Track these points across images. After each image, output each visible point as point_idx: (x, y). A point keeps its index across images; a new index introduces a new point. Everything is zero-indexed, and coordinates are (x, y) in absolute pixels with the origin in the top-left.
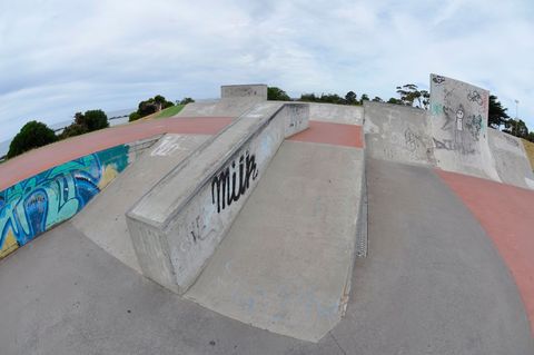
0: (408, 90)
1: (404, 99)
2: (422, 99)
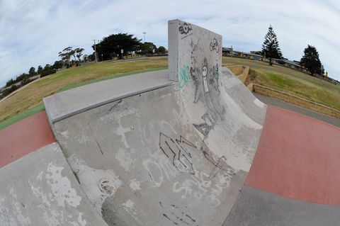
0: (66, 52)
1: (64, 59)
2: (76, 54)
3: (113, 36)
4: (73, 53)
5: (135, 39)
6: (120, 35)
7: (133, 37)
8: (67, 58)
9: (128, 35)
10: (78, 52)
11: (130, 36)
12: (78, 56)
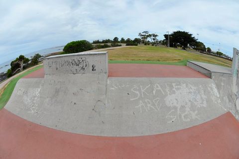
0: (144, 34)
1: (142, 38)
2: (152, 37)
3: (180, 32)
4: (150, 36)
5: (194, 38)
6: (184, 32)
7: (192, 36)
8: (145, 38)
9: (189, 33)
10: (153, 36)
11: (191, 35)
12: (154, 39)
